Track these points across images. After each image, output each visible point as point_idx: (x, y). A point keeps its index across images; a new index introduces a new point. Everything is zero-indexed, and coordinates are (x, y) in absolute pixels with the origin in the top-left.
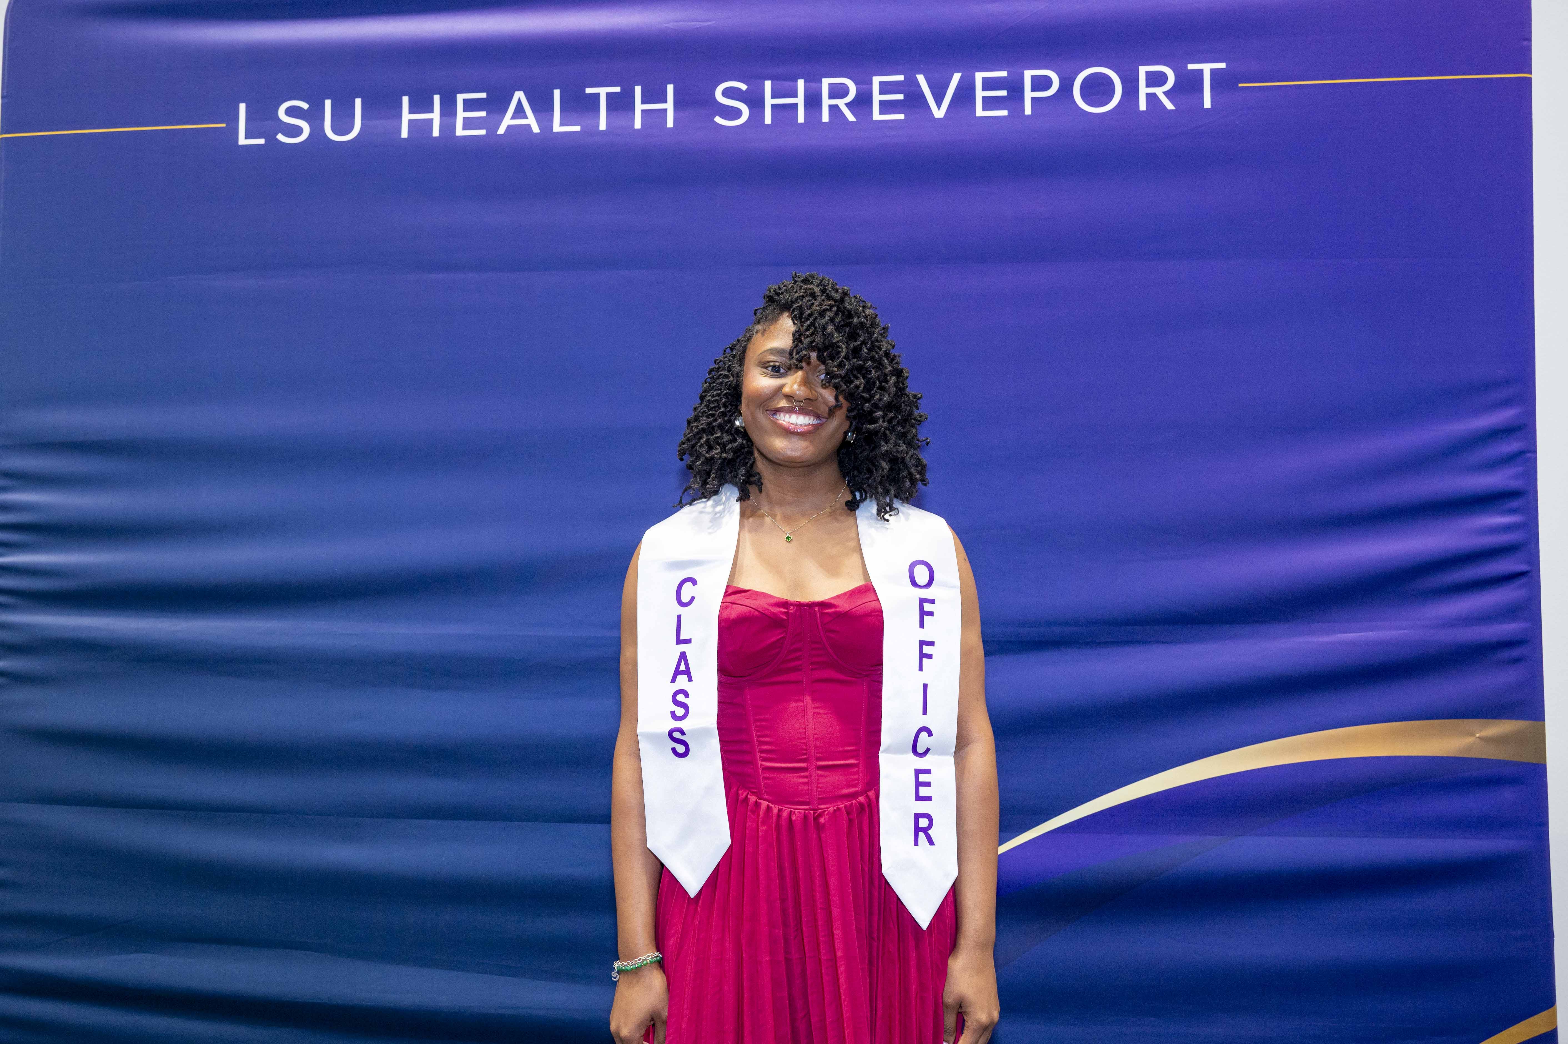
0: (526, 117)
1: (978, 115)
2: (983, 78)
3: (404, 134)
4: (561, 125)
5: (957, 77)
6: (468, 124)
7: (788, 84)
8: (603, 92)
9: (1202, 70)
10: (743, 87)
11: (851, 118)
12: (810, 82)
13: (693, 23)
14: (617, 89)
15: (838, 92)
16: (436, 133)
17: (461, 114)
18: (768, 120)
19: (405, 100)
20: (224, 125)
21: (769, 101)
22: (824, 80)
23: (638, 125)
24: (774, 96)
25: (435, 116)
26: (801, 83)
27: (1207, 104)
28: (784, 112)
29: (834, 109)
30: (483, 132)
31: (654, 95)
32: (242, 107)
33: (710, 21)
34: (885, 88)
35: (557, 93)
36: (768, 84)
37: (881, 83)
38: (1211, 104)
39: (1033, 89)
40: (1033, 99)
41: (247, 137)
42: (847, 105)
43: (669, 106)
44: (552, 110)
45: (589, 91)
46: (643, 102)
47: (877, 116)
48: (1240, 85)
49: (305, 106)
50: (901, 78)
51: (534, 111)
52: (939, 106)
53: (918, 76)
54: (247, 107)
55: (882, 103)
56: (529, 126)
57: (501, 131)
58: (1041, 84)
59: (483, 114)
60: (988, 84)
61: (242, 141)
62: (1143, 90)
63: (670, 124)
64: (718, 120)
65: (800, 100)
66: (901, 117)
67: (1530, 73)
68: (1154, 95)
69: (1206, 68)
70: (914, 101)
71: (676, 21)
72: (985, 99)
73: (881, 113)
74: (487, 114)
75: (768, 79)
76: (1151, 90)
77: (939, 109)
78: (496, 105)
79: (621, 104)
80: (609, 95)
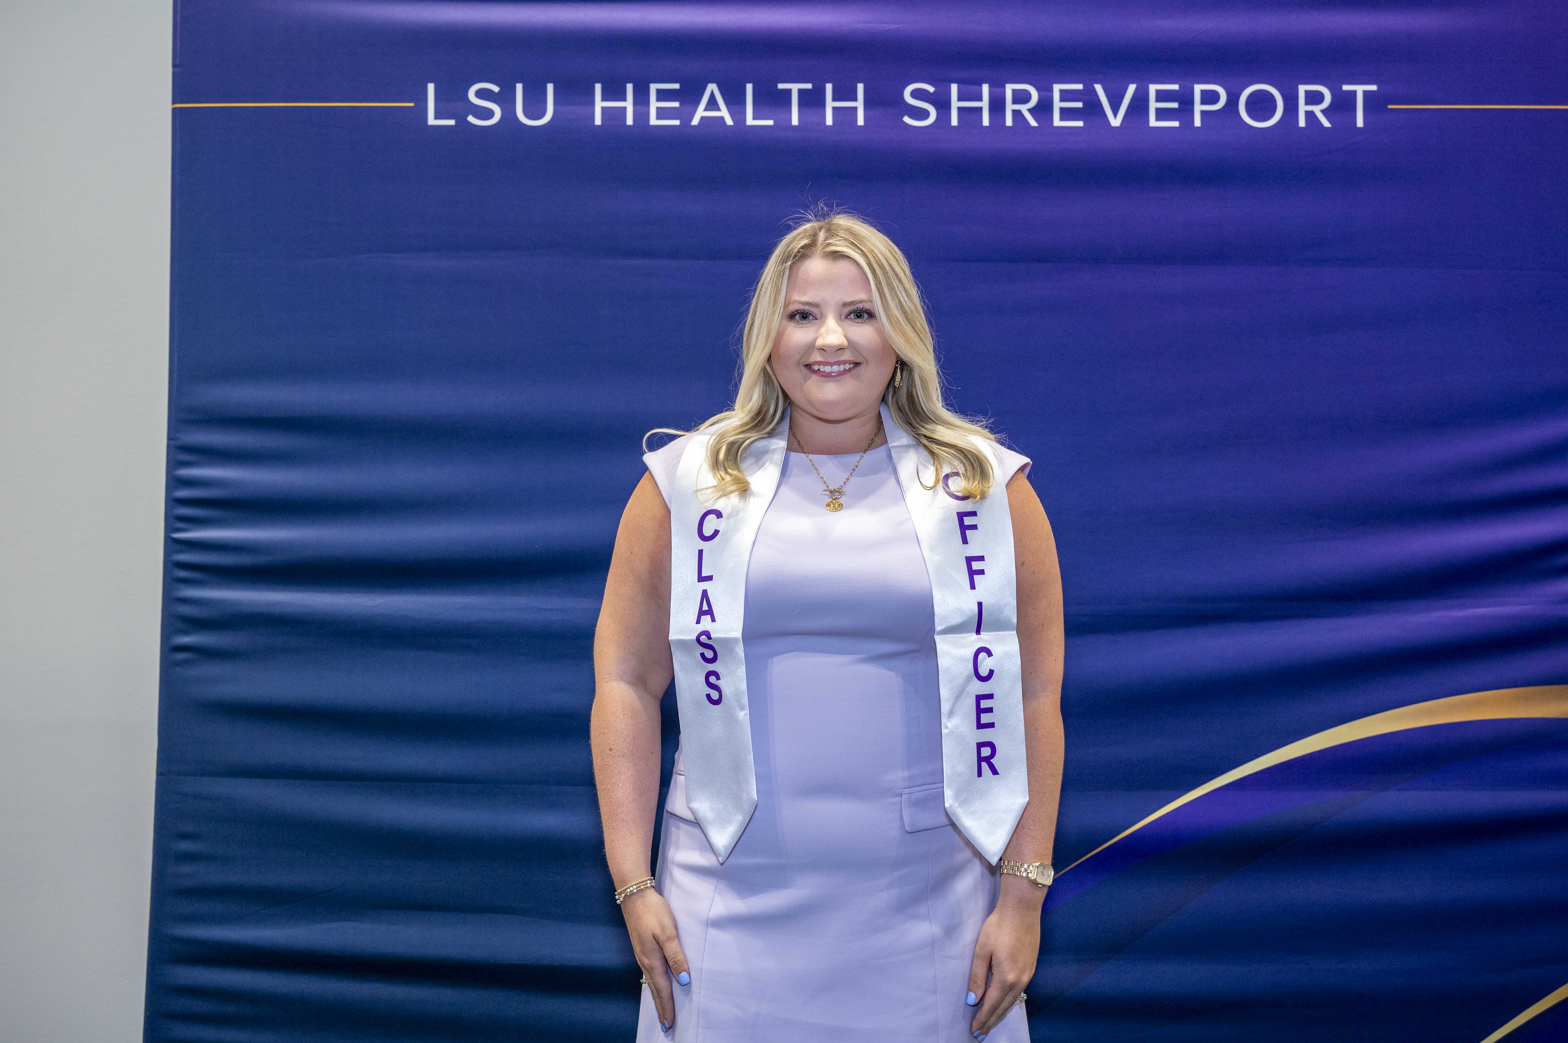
0: (719, 109)
1: (1151, 125)
2: (1156, 91)
3: (598, 121)
4: (754, 119)
5: (1132, 88)
6: (662, 113)
7: (972, 88)
8: (795, 88)
9: (1356, 91)
10: (931, 89)
11: (1033, 123)
12: (994, 87)
13: (883, 25)
14: (809, 86)
15: (1021, 98)
16: (630, 121)
17: (654, 104)
18: (954, 122)
19: (598, 87)
20: (412, 105)
21: (955, 104)
22: (1009, 85)
23: (829, 121)
24: (960, 99)
25: (629, 105)
26: (985, 88)
27: (1360, 123)
28: (970, 115)
29: (1017, 114)
30: (677, 122)
31: (845, 93)
32: (431, 87)
33: (898, 24)
34: (1065, 96)
35: (749, 87)
36: (954, 88)
37: (1061, 91)
38: (1364, 124)
39: (1203, 102)
40: (1202, 112)
41: (436, 118)
42: (1030, 110)
43: (860, 104)
44: (745, 104)
45: (781, 86)
46: (835, 99)
47: (1057, 122)
48: (1390, 107)
49: (496, 89)
50: (1080, 87)
51: (727, 104)
52: (1115, 115)
53: (1096, 86)
54: (435, 87)
55: (1062, 110)
56: (722, 118)
57: (695, 122)
58: (1210, 98)
59: (676, 104)
61: (432, 121)
62: (1303, 108)
63: (861, 122)
64: (907, 119)
65: (985, 104)
66: (1080, 124)
68: (1312, 112)
69: (1359, 89)
70: (1092, 109)
71: (867, 23)
72: (1158, 110)
73: (1062, 119)
74: (680, 105)
75: (954, 82)
76: (1310, 108)
77: (1115, 118)
78: (689, 96)
79: (812, 101)
80: (800, 91)
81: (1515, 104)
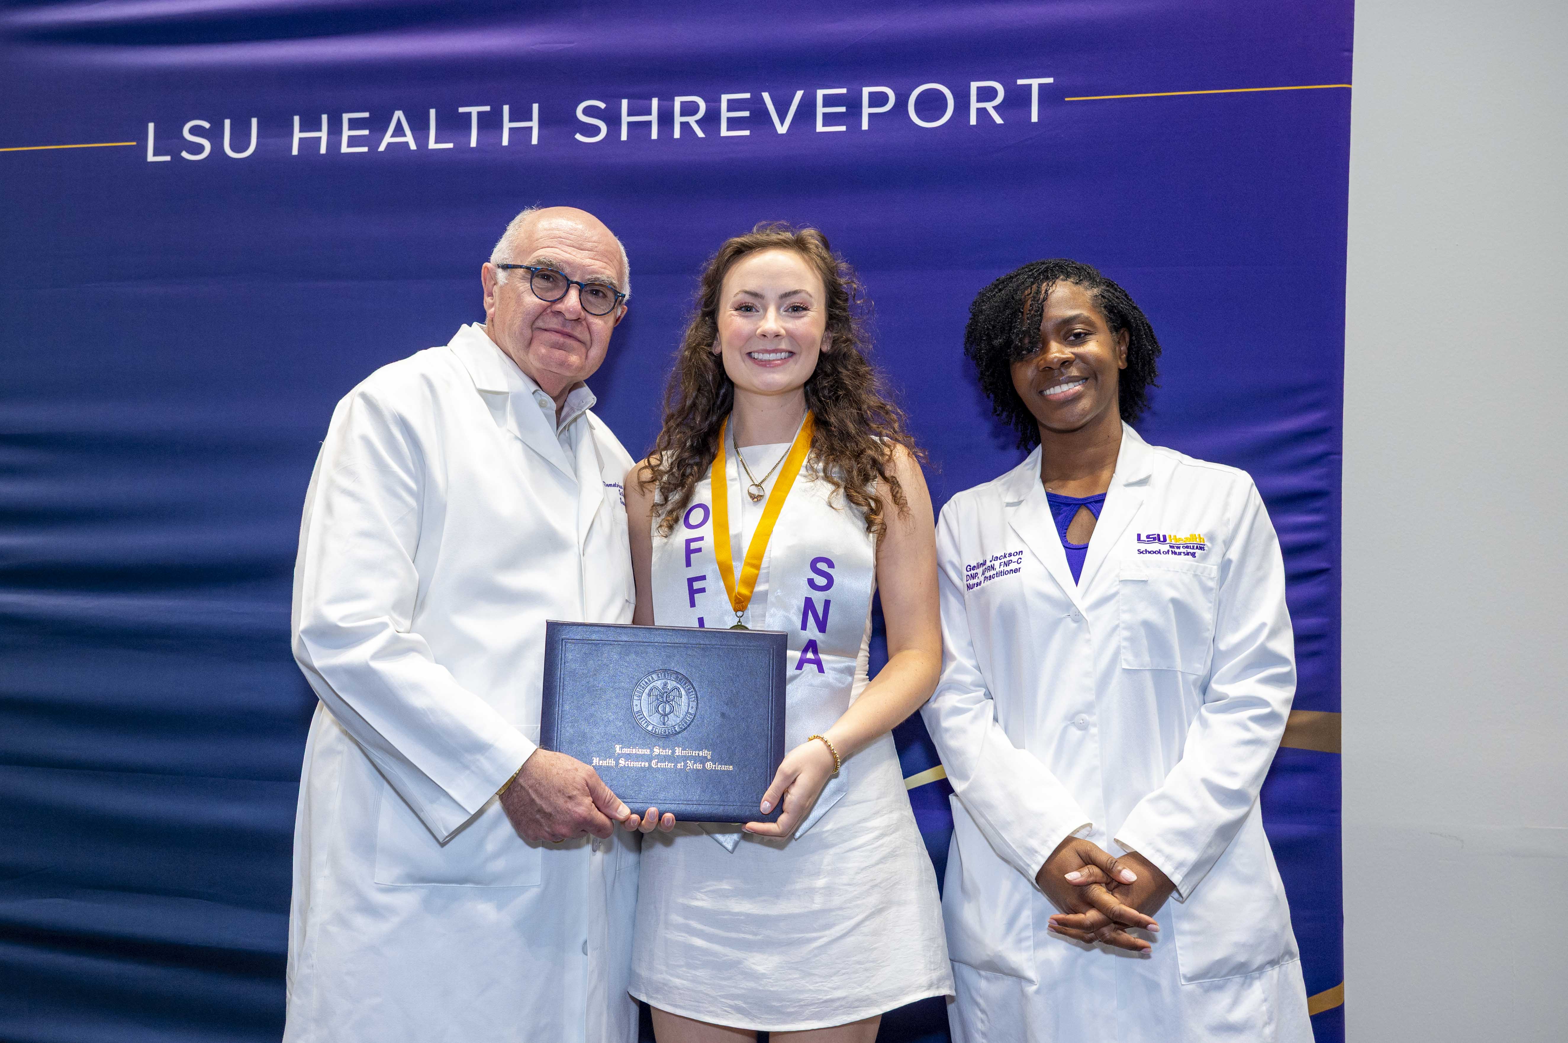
0: (405, 135)
1: (818, 130)
2: (824, 95)
3: (295, 152)
4: (436, 142)
5: (799, 94)
6: (353, 141)
7: (641, 102)
8: (474, 110)
9: (1031, 85)
10: (602, 105)
11: (700, 134)
12: (664, 100)
13: (557, 45)
14: (487, 108)
15: (689, 109)
16: (323, 150)
17: (346, 133)
18: (624, 137)
19: (296, 119)
20: (134, 143)
21: (625, 119)
22: (676, 98)
23: (505, 142)
25: (323, 135)
26: (655, 102)
27: (1035, 118)
28: (639, 129)
29: (685, 126)
30: (365, 149)
31: (521, 113)
32: (151, 126)
33: (573, 43)
34: (733, 106)
35: (433, 112)
36: (625, 103)
37: (729, 101)
38: (1038, 118)
39: (871, 105)
40: (870, 115)
41: (155, 154)
42: (697, 122)
43: (534, 124)
44: (428, 128)
45: (462, 110)
46: (511, 121)
47: (724, 132)
48: (1067, 99)
49: (206, 125)
50: (747, 96)
51: (412, 129)
52: (782, 123)
53: (763, 94)
54: (155, 126)
55: (730, 120)
56: (407, 143)
57: (382, 148)
58: (878, 100)
59: (366, 132)
60: (829, 101)
61: (151, 158)
62: (974, 105)
63: (535, 141)
64: (579, 137)
65: (654, 118)
66: (747, 133)
67: (1350, 83)
68: (985, 109)
69: (1035, 83)
70: (759, 118)
71: (542, 43)
72: (825, 115)
73: (728, 129)
74: (370, 133)
75: (624, 98)
76: (982, 105)
77: (782, 126)
78: (378, 124)
79: (490, 123)
80: (480, 114)
81: (1205, 90)
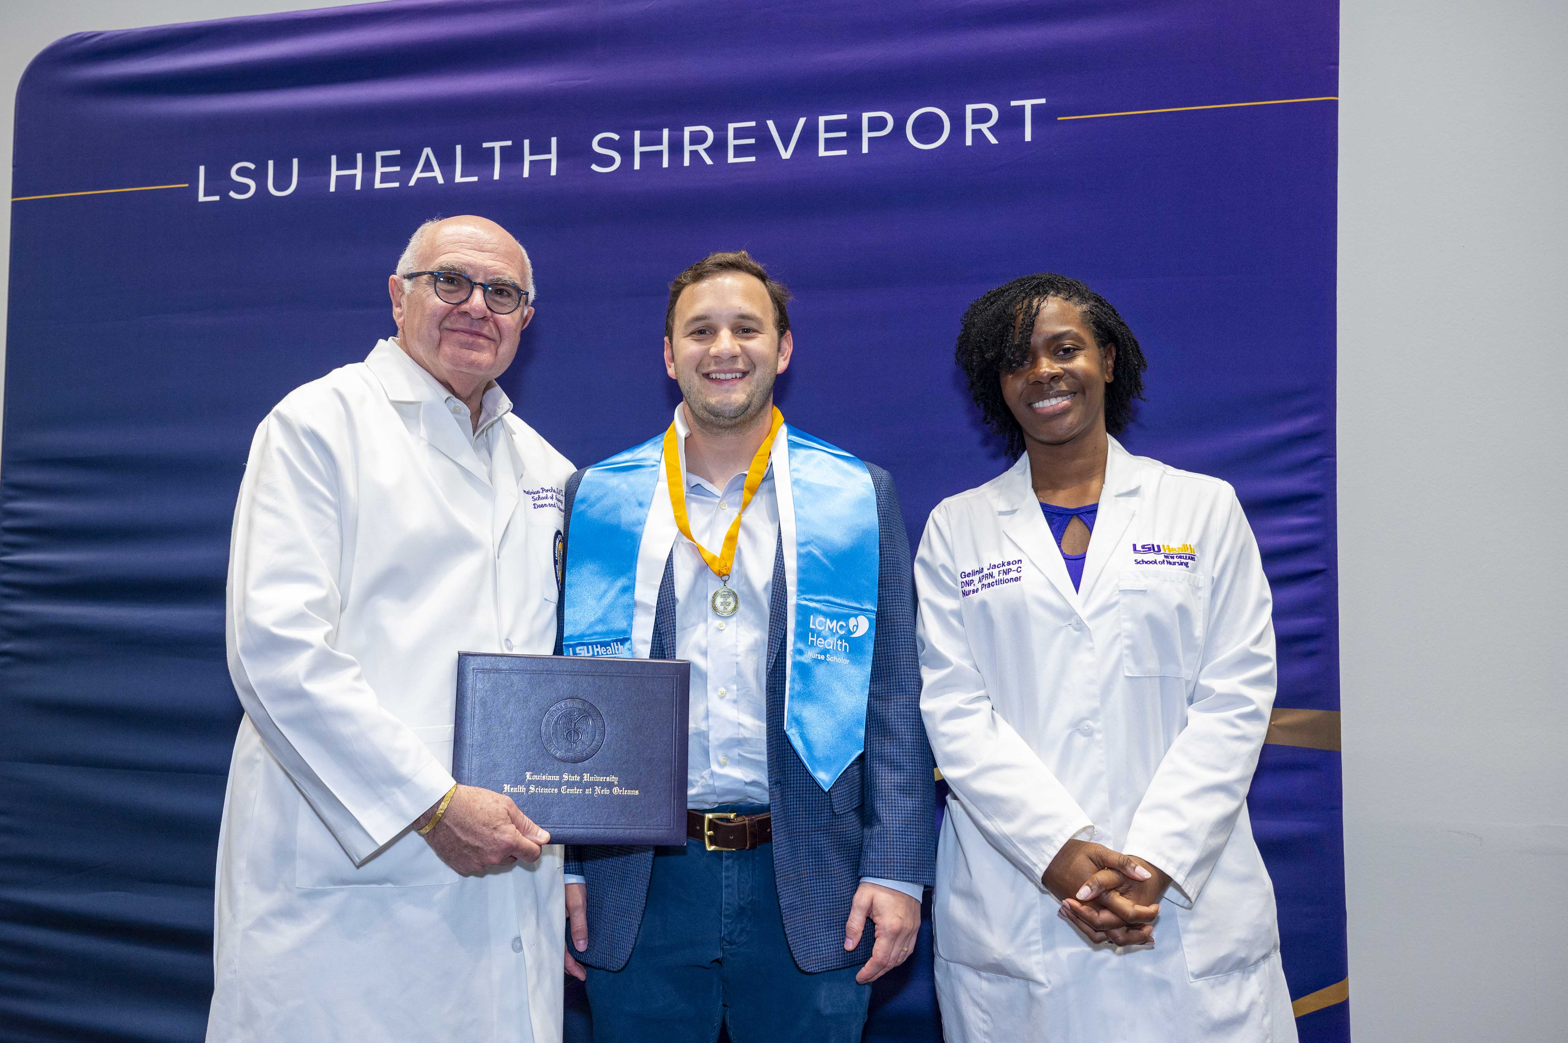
0: (433, 171)
1: (820, 155)
2: (826, 122)
3: (332, 189)
4: (462, 176)
5: (802, 121)
6: (385, 178)
7: (654, 133)
8: (497, 145)
9: (1024, 106)
10: (616, 137)
11: (709, 162)
12: (674, 130)
13: (573, 82)
14: (509, 143)
15: (698, 138)
16: (358, 187)
17: (379, 170)
18: (637, 166)
19: (334, 158)
20: (187, 185)
21: (638, 149)
22: (686, 128)
23: (526, 174)
25: (358, 172)
26: (666, 132)
27: (1029, 137)
28: (651, 158)
29: (694, 154)
30: (397, 185)
31: (541, 147)
32: (202, 168)
33: (588, 79)
34: (739, 134)
35: (459, 148)
36: (637, 134)
37: (735, 129)
38: (1032, 138)
39: (871, 129)
40: (870, 139)
41: (205, 194)
42: (705, 150)
43: (553, 156)
44: (455, 164)
45: (485, 145)
46: (531, 154)
47: (731, 159)
48: (1059, 118)
49: (253, 166)
50: (753, 124)
51: (440, 164)
52: (786, 149)
53: (768, 122)
54: (205, 169)
55: (735, 146)
56: (435, 178)
57: (412, 183)
58: (877, 124)
59: (398, 169)
61: (201, 198)
62: (970, 127)
63: (553, 172)
64: (594, 167)
65: (665, 147)
66: (753, 159)
67: (1337, 96)
68: (979, 131)
69: (1028, 104)
70: (764, 145)
71: (560, 80)
72: (827, 140)
73: (735, 156)
74: (401, 169)
75: (637, 129)
76: (977, 126)
77: (786, 152)
78: (408, 161)
79: (512, 157)
80: (502, 148)
